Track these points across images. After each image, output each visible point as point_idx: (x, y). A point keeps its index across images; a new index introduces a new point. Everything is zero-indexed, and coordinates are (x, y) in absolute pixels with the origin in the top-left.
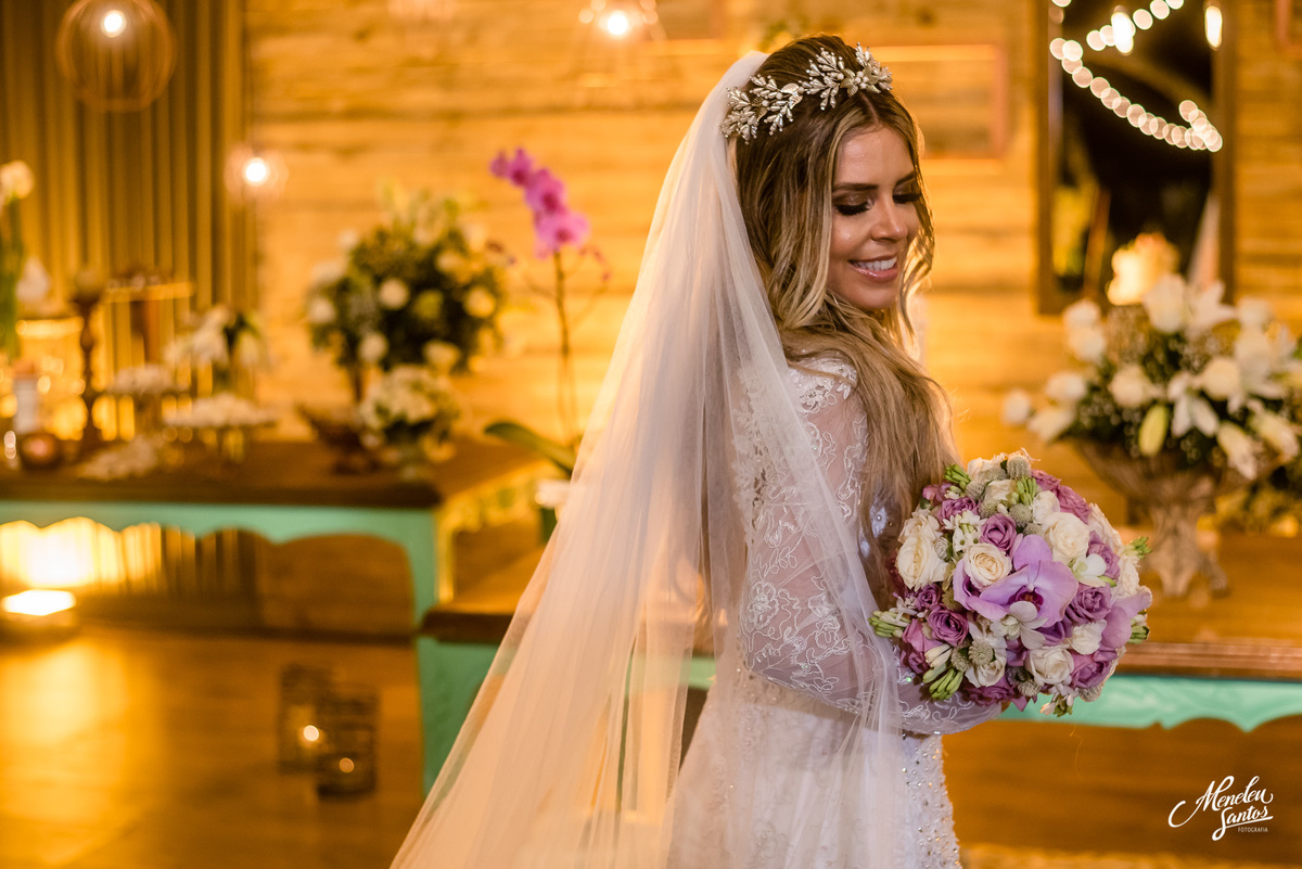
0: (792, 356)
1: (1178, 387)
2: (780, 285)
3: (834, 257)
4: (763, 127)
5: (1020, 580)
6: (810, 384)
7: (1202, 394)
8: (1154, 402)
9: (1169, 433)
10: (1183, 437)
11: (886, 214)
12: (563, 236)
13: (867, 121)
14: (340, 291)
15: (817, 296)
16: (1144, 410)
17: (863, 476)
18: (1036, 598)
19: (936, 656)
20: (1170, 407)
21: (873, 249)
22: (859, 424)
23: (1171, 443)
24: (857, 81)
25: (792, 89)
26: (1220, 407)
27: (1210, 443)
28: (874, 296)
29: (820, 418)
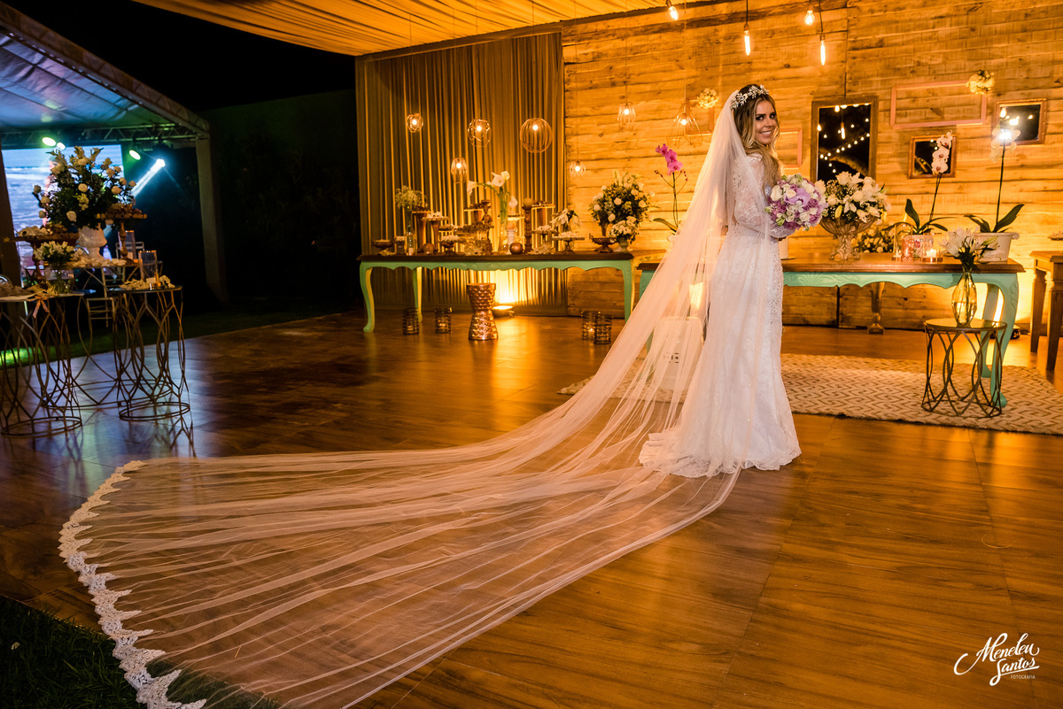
0: (747, 154)
1: (845, 200)
2: (744, 139)
3: (756, 131)
4: (740, 104)
5: (798, 197)
6: (752, 159)
7: (853, 202)
8: (839, 204)
9: (843, 212)
10: (847, 213)
11: (768, 121)
12: (675, 168)
13: (763, 100)
14: (602, 202)
15: (752, 140)
16: (836, 206)
17: (763, 179)
18: (802, 201)
19: (779, 215)
20: (844, 205)
21: (765, 129)
22: (763, 168)
23: (843, 216)
24: (761, 92)
25: (745, 95)
26: (857, 204)
27: (855, 214)
28: (766, 141)
29: (754, 166)
